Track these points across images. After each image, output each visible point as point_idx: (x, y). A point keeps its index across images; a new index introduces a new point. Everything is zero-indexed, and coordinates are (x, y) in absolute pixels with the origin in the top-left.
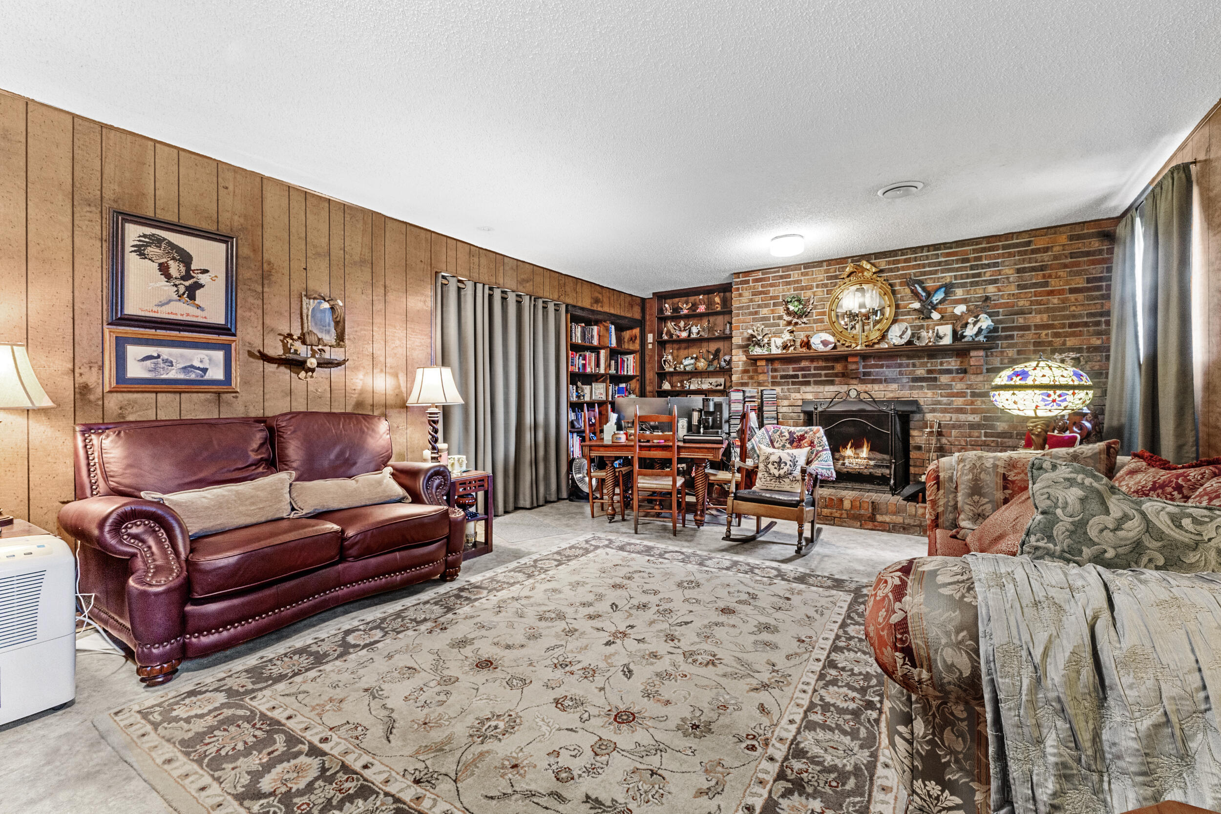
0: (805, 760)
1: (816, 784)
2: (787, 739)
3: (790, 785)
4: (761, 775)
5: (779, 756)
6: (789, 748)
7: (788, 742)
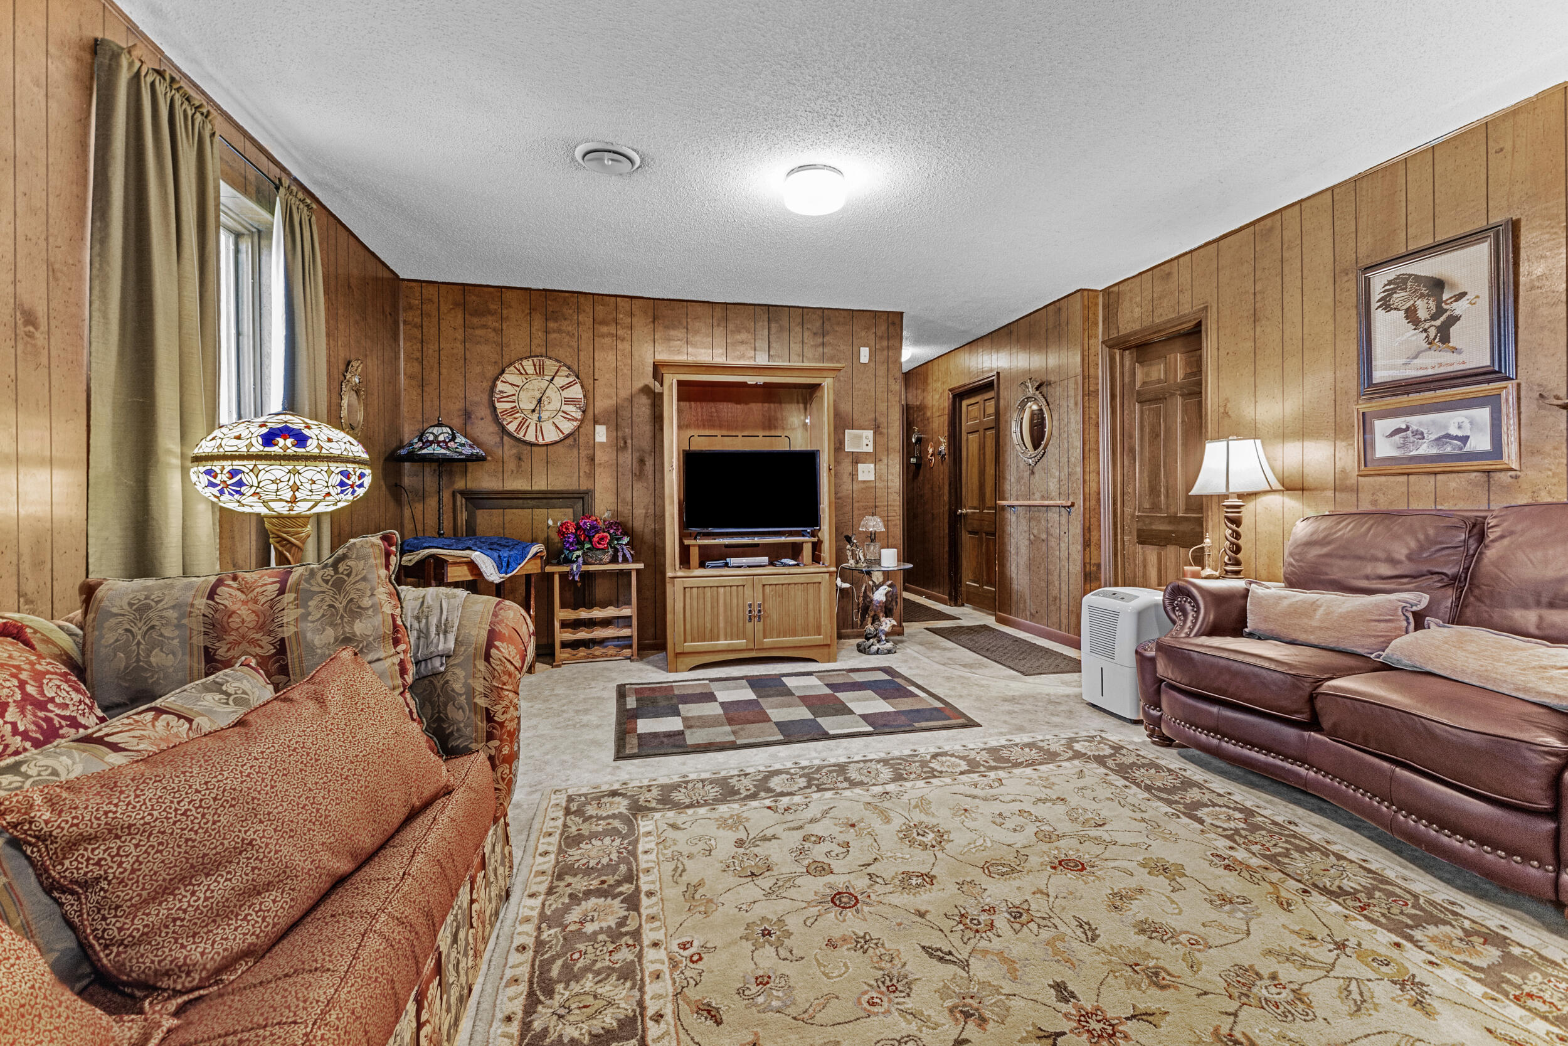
0: (617, 966)
1: (596, 946)
2: (651, 982)
3: (623, 930)
4: (657, 924)
5: (650, 954)
6: (642, 971)
7: (647, 980)
